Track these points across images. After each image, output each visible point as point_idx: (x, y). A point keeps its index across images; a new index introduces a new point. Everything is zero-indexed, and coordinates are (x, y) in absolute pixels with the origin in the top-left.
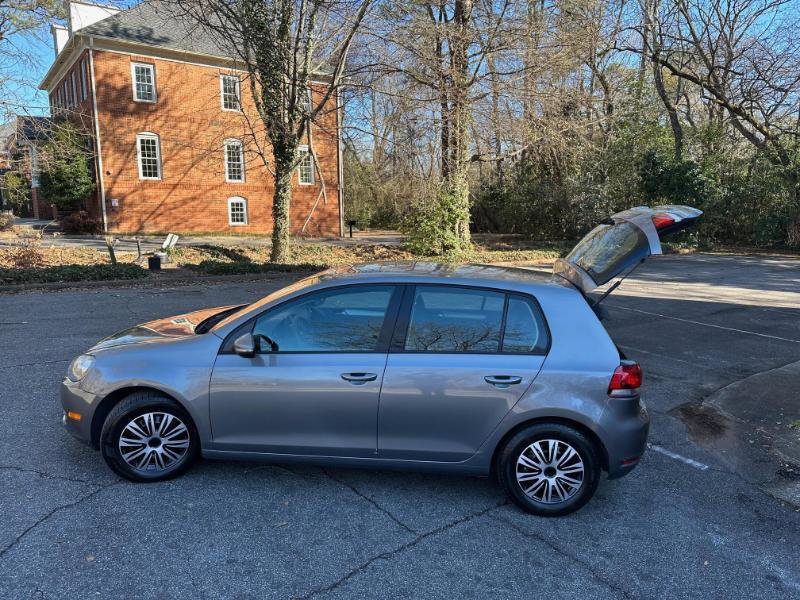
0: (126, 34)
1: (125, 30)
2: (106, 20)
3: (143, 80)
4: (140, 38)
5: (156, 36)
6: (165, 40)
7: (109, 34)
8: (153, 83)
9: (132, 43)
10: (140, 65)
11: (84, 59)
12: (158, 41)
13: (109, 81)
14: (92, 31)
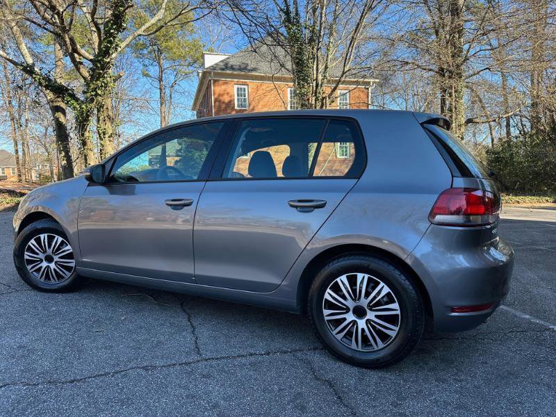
0: (232, 68)
1: (232, 66)
2: (222, 61)
3: (241, 96)
4: (240, 69)
5: (249, 68)
6: (254, 69)
7: (223, 69)
8: (247, 97)
9: (236, 73)
10: (240, 86)
11: (209, 87)
12: (250, 71)
13: (221, 98)
14: (213, 68)
